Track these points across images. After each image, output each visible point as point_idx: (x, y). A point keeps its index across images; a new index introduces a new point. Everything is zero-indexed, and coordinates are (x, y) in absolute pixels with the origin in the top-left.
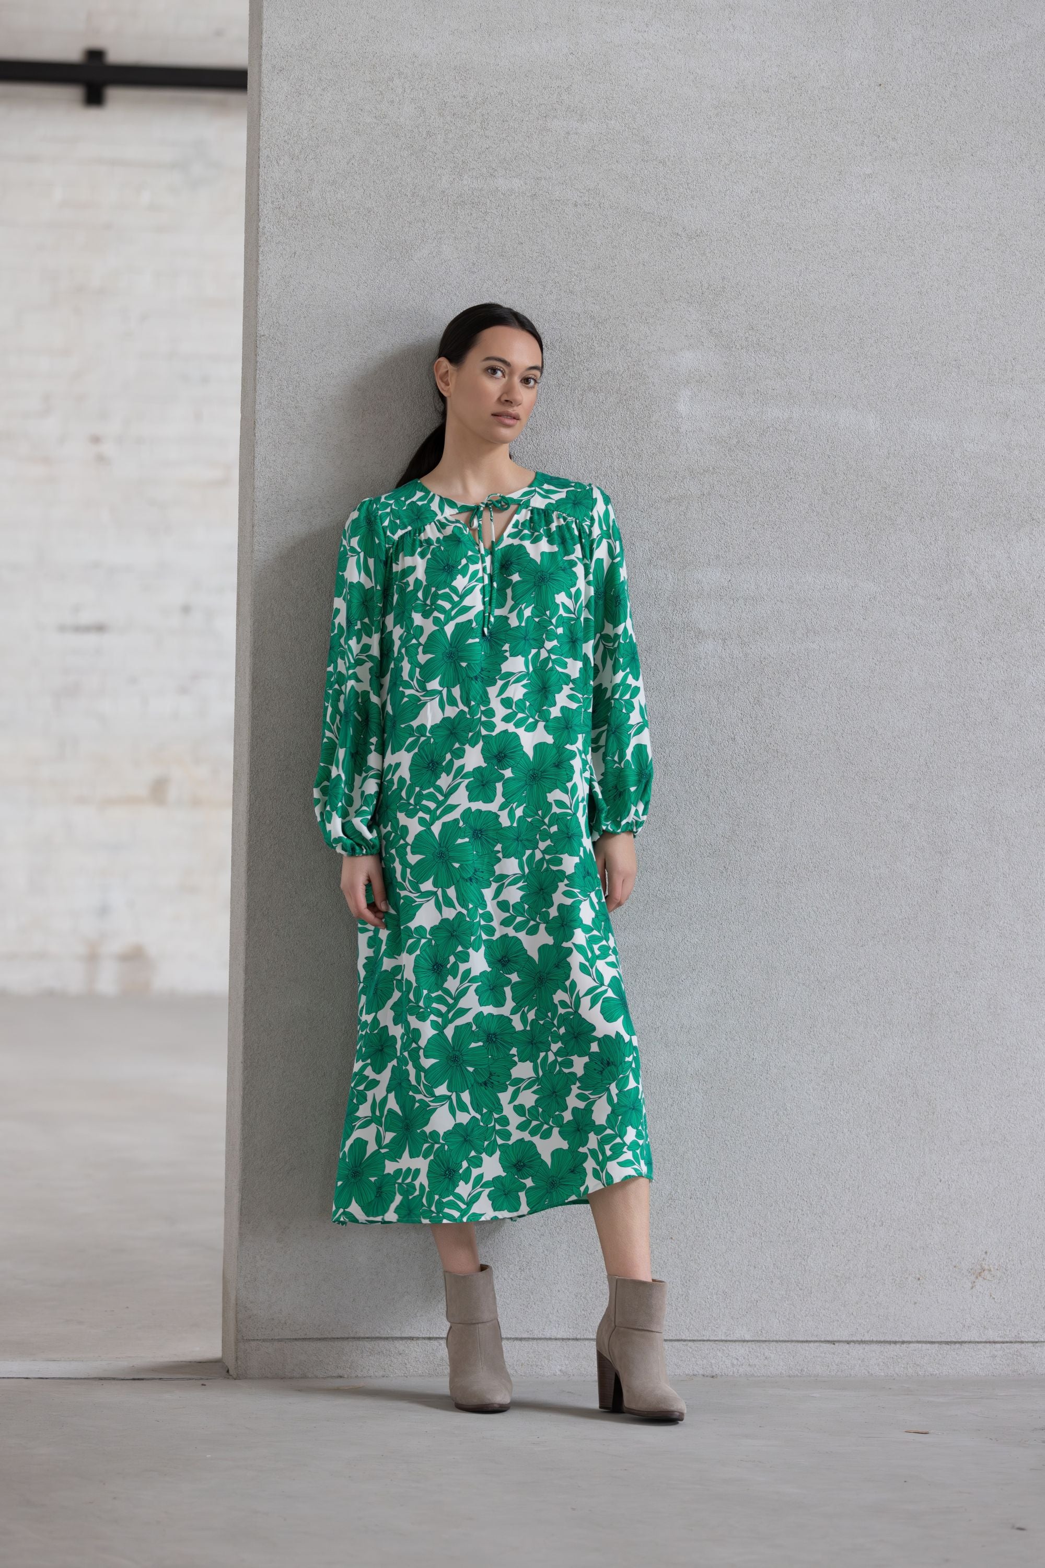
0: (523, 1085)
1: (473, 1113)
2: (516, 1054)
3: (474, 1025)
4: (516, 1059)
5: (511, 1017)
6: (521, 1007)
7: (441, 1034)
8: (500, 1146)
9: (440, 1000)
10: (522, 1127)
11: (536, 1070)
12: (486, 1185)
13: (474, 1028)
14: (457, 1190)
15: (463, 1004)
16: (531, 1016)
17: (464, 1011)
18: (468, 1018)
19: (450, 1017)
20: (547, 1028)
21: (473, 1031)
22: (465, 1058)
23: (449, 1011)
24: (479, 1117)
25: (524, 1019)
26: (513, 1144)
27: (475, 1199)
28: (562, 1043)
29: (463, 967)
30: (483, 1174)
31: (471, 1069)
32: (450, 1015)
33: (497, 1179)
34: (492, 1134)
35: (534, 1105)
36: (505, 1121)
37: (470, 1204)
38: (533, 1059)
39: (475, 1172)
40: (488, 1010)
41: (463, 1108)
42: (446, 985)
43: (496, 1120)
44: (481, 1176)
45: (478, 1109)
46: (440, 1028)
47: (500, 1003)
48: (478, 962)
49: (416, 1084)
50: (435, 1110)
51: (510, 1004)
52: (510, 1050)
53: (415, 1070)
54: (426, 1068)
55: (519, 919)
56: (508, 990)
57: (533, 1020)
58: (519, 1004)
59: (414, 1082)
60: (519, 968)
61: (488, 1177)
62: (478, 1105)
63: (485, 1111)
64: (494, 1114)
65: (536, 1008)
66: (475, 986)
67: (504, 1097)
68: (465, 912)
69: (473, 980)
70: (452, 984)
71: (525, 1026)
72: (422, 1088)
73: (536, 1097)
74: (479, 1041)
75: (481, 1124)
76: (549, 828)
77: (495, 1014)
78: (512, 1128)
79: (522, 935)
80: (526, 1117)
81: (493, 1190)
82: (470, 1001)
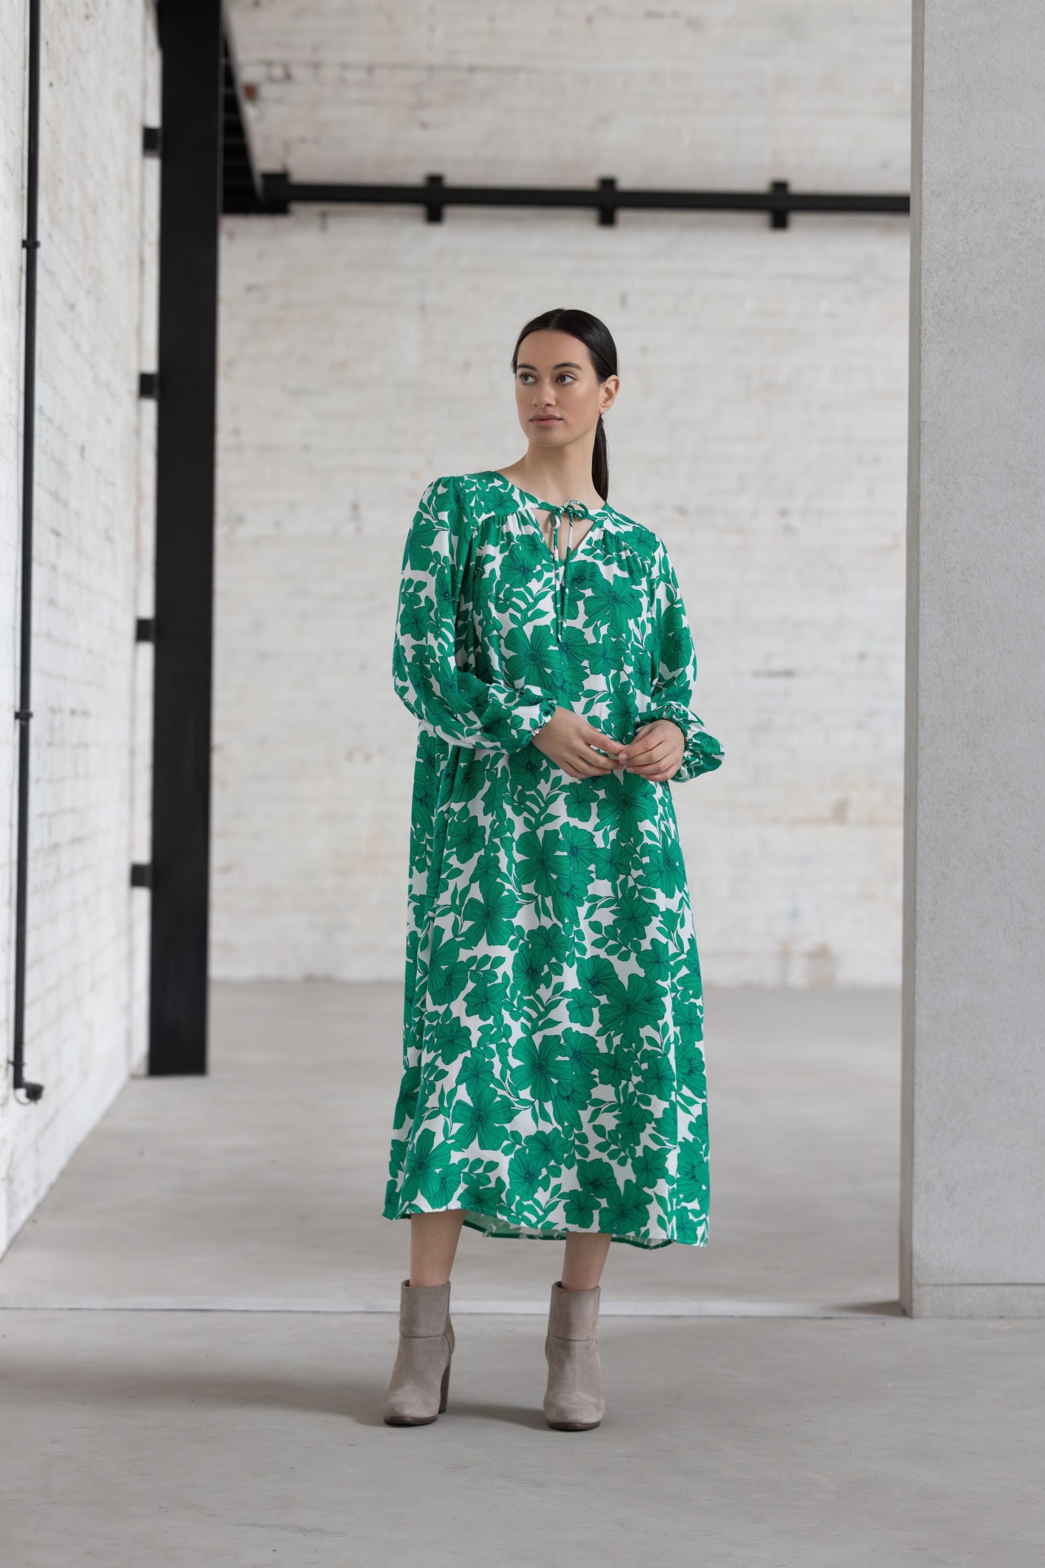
0: (604, 1107)
1: (555, 1125)
2: (598, 1075)
3: (562, 1039)
4: (597, 1080)
5: (597, 1038)
6: (607, 1030)
7: (529, 1038)
8: (578, 1161)
9: (531, 1004)
10: (601, 1147)
11: (617, 1094)
12: (563, 1196)
13: (562, 1041)
14: (536, 1196)
15: (553, 1015)
16: (617, 1041)
17: (553, 1023)
18: (557, 1031)
19: (539, 1025)
20: (631, 1057)
21: (561, 1045)
22: (550, 1069)
23: (539, 1018)
24: (560, 1129)
25: (609, 1042)
26: (590, 1162)
27: (551, 1208)
28: (642, 1078)
29: (556, 979)
30: (561, 1184)
31: (555, 1081)
32: (540, 1023)
33: (573, 1192)
34: (571, 1148)
35: (614, 1129)
36: (584, 1138)
37: (547, 1211)
38: (616, 1084)
39: (554, 1181)
40: (577, 1027)
41: (546, 1117)
42: (538, 992)
43: (576, 1136)
44: (558, 1187)
45: (560, 1121)
46: (530, 1032)
47: (587, 1023)
48: (570, 978)
49: (500, 1078)
50: (519, 1111)
51: (596, 1025)
52: (592, 1070)
53: (501, 1065)
54: (513, 1068)
55: (611, 942)
56: (596, 1011)
57: (618, 1045)
58: (606, 1027)
59: (497, 1075)
60: (609, 990)
61: (565, 1189)
62: (560, 1117)
63: (566, 1124)
64: (575, 1129)
65: (622, 1034)
66: (566, 1001)
67: (585, 1115)
68: (561, 925)
69: (565, 995)
70: (544, 993)
71: (610, 1050)
72: (506, 1084)
73: (617, 1122)
74: (565, 1055)
75: (562, 1136)
76: (641, 858)
77: (581, 1032)
78: (590, 1146)
79: (613, 959)
80: (606, 1139)
81: (569, 1202)
82: (561, 1014)
